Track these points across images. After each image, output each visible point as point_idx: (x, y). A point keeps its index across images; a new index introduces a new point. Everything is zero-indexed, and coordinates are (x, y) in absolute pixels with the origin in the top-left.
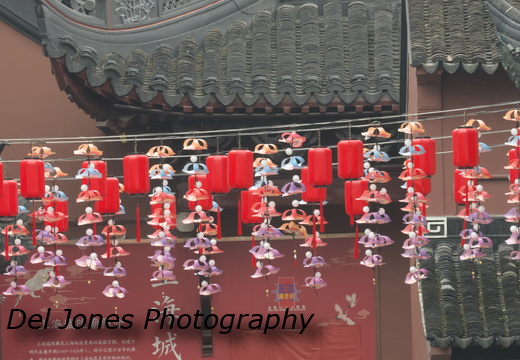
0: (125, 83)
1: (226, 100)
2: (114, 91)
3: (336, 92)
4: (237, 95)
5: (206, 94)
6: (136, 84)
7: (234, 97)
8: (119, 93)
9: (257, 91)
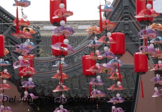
0: (40, 89)
1: (73, 96)
2: (36, 92)
3: (109, 94)
4: (77, 94)
5: (66, 94)
6: (43, 89)
7: (75, 95)
8: (38, 92)
9: (83, 93)
